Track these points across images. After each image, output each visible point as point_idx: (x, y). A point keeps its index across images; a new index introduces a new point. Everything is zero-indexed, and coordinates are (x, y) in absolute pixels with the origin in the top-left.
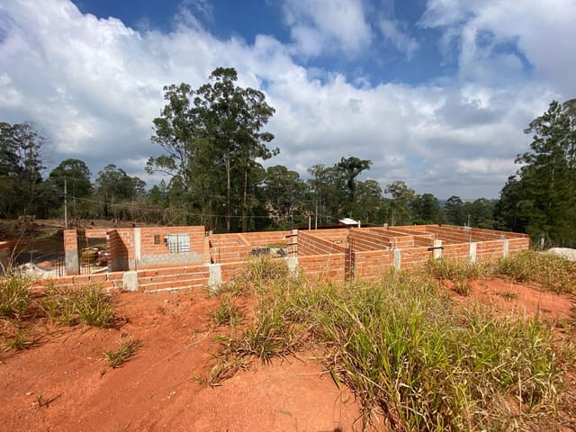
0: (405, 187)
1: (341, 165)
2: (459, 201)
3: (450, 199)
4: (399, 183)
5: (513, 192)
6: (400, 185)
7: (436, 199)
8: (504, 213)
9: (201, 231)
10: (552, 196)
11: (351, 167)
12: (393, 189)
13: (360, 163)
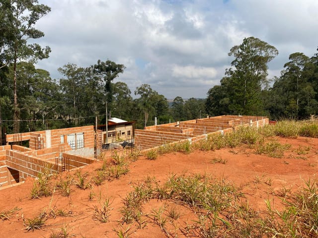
0: (151, 89)
1: (96, 67)
2: (182, 100)
3: (176, 99)
4: (145, 86)
5: (216, 94)
6: (146, 88)
7: (166, 99)
8: (212, 108)
9: (92, 129)
10: (246, 96)
11: (108, 70)
12: (141, 90)
13: (116, 66)
